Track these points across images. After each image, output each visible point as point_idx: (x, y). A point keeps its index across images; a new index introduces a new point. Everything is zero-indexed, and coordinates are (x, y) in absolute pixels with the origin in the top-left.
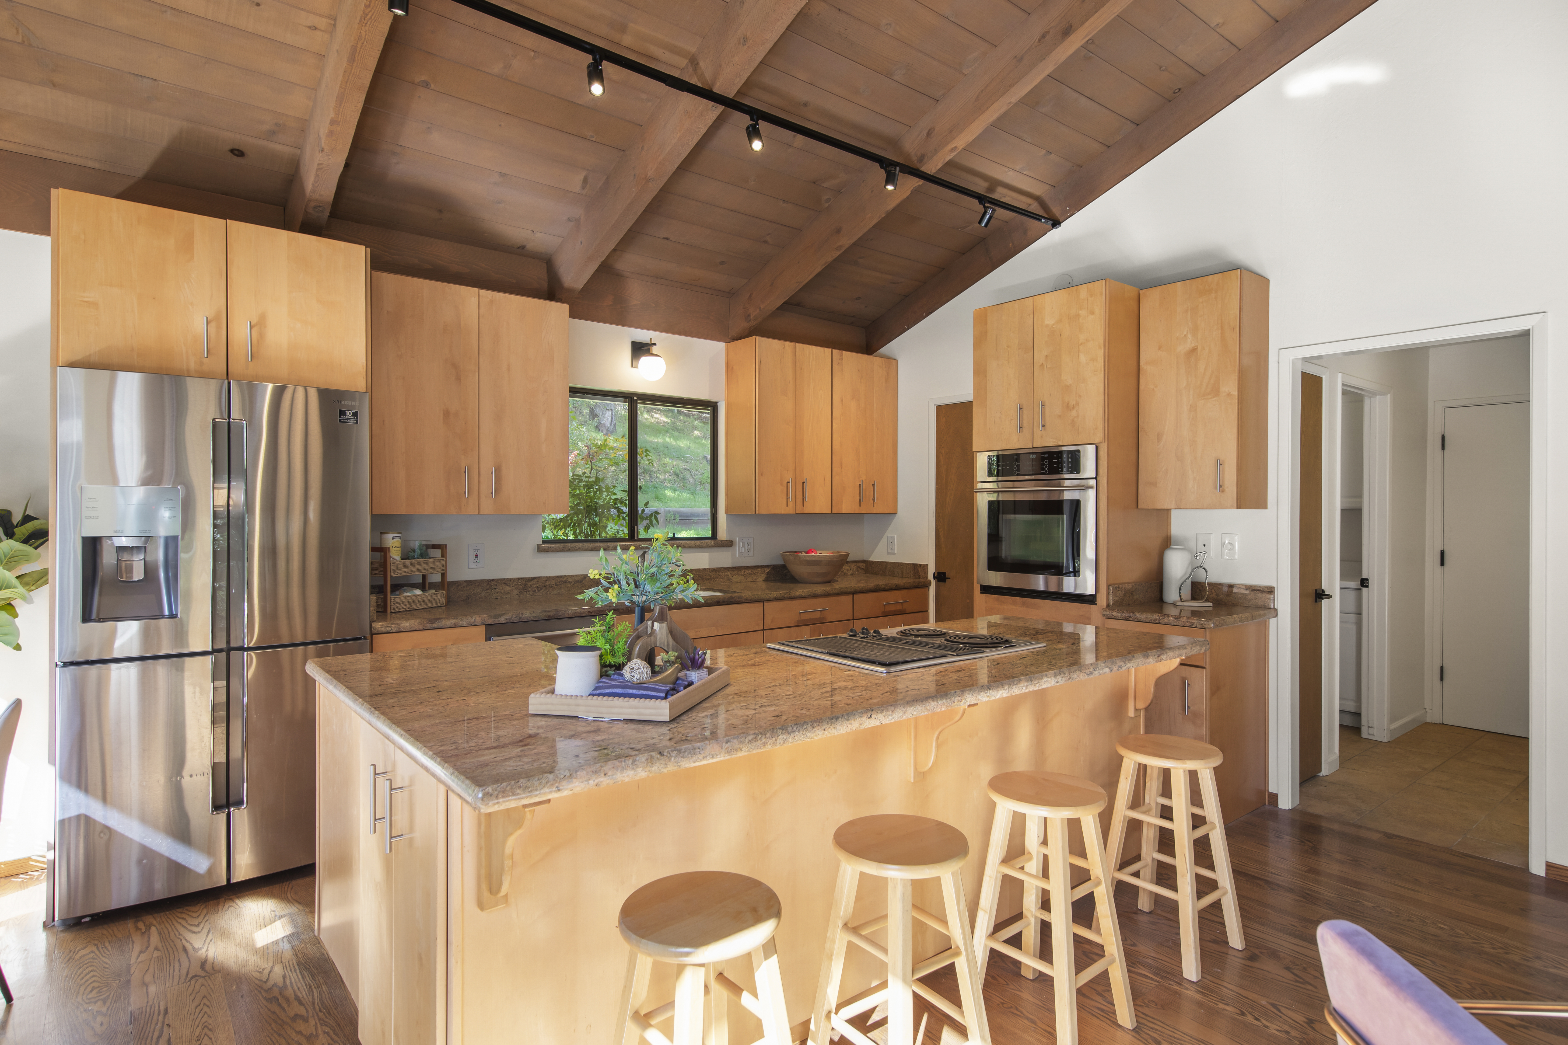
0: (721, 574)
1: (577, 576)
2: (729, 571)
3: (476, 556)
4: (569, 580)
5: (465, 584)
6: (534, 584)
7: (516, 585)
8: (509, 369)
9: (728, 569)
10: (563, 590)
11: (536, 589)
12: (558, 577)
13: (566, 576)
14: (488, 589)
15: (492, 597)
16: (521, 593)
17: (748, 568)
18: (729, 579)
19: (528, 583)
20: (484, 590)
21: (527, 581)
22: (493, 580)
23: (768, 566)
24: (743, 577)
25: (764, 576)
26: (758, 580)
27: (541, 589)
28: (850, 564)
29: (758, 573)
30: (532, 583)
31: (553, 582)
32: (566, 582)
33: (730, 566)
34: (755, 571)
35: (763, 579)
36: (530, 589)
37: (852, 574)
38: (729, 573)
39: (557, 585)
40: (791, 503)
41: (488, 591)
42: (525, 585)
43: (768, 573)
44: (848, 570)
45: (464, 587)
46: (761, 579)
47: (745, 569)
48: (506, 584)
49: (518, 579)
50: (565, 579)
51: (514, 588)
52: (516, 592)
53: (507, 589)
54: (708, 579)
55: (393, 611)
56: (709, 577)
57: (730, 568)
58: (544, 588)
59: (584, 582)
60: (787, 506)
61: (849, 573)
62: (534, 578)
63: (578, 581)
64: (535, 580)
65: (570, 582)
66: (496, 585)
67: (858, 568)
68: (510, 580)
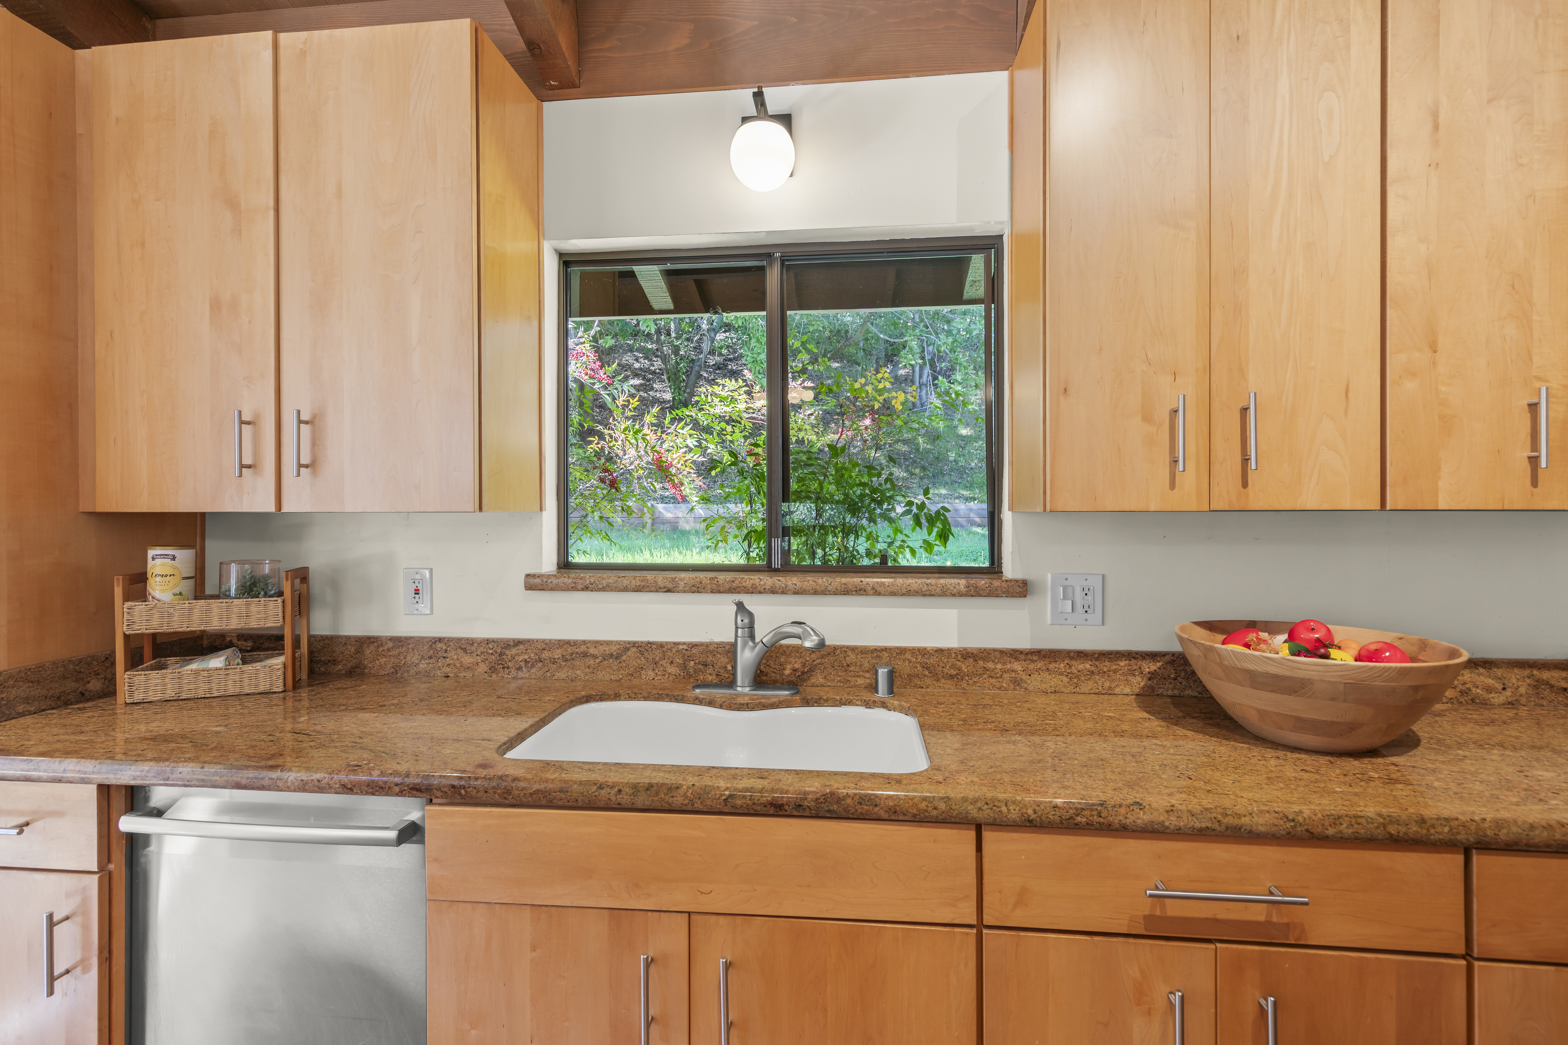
0: (990, 665)
1: (608, 643)
2: (1017, 659)
3: (417, 591)
4: (592, 651)
5: (390, 644)
6: (518, 655)
7: (482, 653)
8: (339, 194)
9: (1015, 654)
10: (578, 672)
11: (522, 664)
12: (568, 643)
13: (584, 642)
14: (430, 658)
15: (439, 673)
16: (493, 670)
17: (1081, 655)
18: (1017, 683)
19: (507, 652)
20: (423, 658)
21: (505, 648)
22: (440, 640)
23: (1153, 656)
24: (1066, 679)
25: (1138, 682)
26: (1117, 691)
27: (533, 666)
28: (1499, 672)
29: (1115, 671)
30: (514, 651)
31: (557, 654)
32: (585, 655)
33: (1025, 644)
34: (1106, 665)
35: (1137, 690)
36: (510, 664)
37: (1511, 704)
38: (1017, 666)
39: (566, 660)
40: (1189, 479)
41: (430, 661)
42: (501, 655)
43: (1152, 676)
44: (1489, 690)
45: (389, 650)
46: (1127, 690)
47: (1072, 658)
48: (465, 650)
49: (488, 641)
50: (583, 648)
51: (479, 659)
52: (483, 667)
53: (467, 660)
54: (952, 677)
55: (128, 701)
56: (953, 672)
57: (1021, 652)
58: (540, 664)
59: (624, 658)
60: (1172, 486)
61: (1497, 699)
62: (518, 643)
63: (611, 655)
64: (521, 647)
65: (595, 657)
66: (446, 651)
67: (1538, 685)
68: (471, 642)
